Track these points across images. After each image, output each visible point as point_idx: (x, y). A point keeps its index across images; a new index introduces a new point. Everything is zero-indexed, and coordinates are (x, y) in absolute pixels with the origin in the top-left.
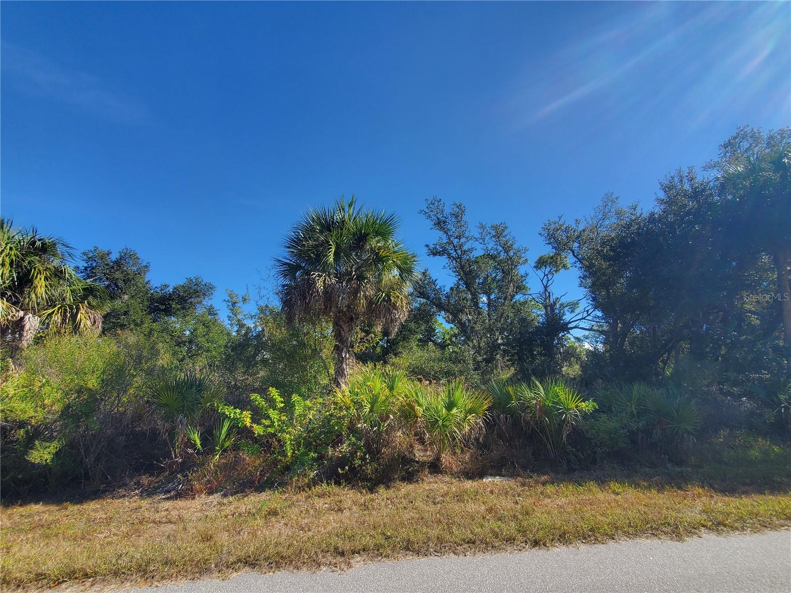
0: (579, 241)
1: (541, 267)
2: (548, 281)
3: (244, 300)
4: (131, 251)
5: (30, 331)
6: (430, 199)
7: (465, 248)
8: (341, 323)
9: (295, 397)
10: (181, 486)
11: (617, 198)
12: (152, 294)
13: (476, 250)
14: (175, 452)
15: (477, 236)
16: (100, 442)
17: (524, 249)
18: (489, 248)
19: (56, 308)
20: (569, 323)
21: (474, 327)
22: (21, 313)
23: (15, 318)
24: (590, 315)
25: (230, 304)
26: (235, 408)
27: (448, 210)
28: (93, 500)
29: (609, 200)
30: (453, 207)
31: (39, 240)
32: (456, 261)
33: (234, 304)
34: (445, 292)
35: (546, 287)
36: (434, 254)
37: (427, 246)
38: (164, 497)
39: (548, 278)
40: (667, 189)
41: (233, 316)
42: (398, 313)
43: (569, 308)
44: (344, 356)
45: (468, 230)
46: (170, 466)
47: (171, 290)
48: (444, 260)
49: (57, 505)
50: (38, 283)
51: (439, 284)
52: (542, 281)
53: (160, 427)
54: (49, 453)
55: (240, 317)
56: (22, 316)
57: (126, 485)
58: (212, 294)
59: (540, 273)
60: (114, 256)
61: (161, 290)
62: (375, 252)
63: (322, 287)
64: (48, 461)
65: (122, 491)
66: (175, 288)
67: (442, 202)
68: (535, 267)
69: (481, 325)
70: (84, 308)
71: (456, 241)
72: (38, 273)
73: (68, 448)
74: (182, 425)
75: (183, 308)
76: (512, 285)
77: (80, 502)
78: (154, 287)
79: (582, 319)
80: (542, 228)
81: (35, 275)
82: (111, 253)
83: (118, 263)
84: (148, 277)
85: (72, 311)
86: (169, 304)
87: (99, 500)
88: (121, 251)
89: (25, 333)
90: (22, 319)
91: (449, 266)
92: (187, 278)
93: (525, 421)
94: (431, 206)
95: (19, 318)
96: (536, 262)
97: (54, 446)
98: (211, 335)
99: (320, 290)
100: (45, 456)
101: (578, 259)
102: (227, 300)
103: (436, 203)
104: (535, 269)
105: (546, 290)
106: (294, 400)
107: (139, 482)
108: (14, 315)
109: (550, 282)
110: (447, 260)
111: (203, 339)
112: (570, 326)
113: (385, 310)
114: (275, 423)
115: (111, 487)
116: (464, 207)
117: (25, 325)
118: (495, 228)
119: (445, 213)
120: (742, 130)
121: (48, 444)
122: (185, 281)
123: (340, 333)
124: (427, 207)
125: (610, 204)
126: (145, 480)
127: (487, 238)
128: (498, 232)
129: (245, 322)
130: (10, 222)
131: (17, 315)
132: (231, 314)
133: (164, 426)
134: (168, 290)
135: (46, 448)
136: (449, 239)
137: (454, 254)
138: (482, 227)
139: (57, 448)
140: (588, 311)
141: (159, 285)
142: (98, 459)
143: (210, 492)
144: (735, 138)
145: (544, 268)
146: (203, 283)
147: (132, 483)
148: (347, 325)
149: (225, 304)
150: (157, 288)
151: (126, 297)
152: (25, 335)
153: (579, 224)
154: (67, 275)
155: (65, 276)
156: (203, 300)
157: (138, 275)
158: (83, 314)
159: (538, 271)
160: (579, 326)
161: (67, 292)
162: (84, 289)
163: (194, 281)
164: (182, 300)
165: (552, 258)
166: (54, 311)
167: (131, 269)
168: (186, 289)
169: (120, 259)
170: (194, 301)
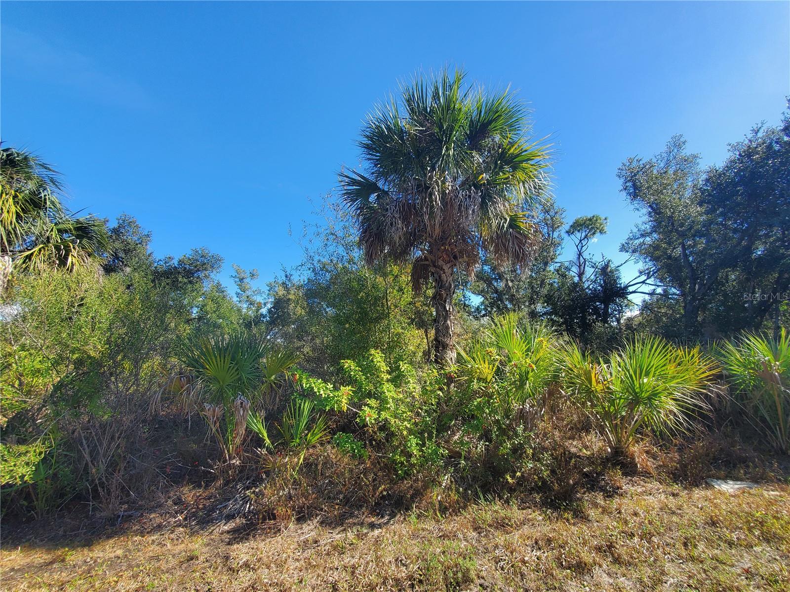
1: (575, 232)
3: (252, 275)
4: (130, 218)
10: (248, 506)
12: (156, 267)
14: (228, 451)
16: (113, 438)
19: (37, 249)
20: (626, 287)
24: (650, 277)
25: (237, 280)
28: (109, 537)
29: (676, 144)
33: (242, 280)
38: (226, 528)
41: (241, 292)
44: (448, 309)
46: (224, 472)
47: (176, 263)
49: (49, 551)
52: (577, 246)
53: (209, 414)
54: (27, 464)
55: (249, 293)
57: (160, 506)
58: (220, 267)
59: (576, 237)
60: (113, 224)
61: (166, 263)
64: (26, 478)
65: (155, 518)
66: (180, 261)
68: (569, 232)
73: (63, 451)
74: (244, 411)
75: (190, 282)
76: (553, 248)
77: (88, 544)
78: (157, 260)
79: (640, 283)
82: (108, 221)
83: (116, 231)
84: (150, 248)
85: (59, 253)
86: (175, 277)
87: (119, 538)
88: (119, 218)
92: (192, 250)
97: (35, 451)
98: (222, 311)
100: (20, 470)
101: (653, 209)
102: (234, 276)
104: (567, 234)
105: (578, 256)
107: (179, 499)
111: (214, 315)
115: (137, 510)
121: (23, 448)
122: (190, 252)
126: (189, 494)
129: (255, 298)
132: (239, 291)
133: (214, 411)
134: (172, 262)
135: (20, 455)
139: (40, 453)
140: (649, 273)
141: (162, 258)
142: (113, 466)
143: (301, 520)
145: (579, 232)
146: (210, 255)
147: (170, 502)
149: (232, 280)
150: (161, 260)
151: (128, 270)
154: (48, 203)
155: (46, 203)
156: (211, 274)
157: (139, 245)
158: (75, 257)
159: (572, 236)
160: (639, 290)
161: (52, 230)
162: (77, 229)
163: (200, 252)
164: (189, 274)
165: (590, 220)
166: (34, 252)
167: (132, 239)
168: (193, 261)
169: (119, 227)
170: (202, 275)
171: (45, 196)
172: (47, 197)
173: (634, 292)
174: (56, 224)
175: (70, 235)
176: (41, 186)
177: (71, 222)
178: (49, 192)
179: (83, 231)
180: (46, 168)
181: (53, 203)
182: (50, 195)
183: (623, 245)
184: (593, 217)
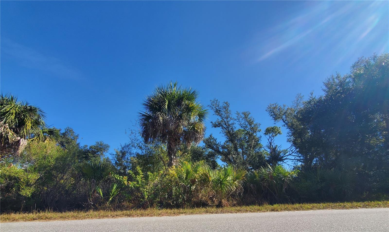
0: (286, 115)
1: (268, 134)
2: (272, 140)
4: (70, 129)
5: (22, 146)
6: (213, 100)
7: (230, 123)
8: (171, 142)
9: (149, 173)
11: (303, 96)
12: (80, 150)
13: (235, 124)
15: (236, 118)
17: (259, 124)
18: (242, 123)
19: (35, 138)
20: (283, 157)
21: (236, 161)
22: (19, 138)
23: (16, 140)
24: (293, 152)
25: (116, 156)
26: (120, 176)
27: (221, 105)
29: (299, 97)
30: (223, 103)
31: (29, 106)
32: (226, 129)
34: (221, 145)
35: (271, 143)
36: (215, 127)
37: (211, 122)
39: (271, 139)
40: (326, 85)
42: (199, 135)
43: (283, 153)
44: (172, 157)
45: (231, 114)
46: (88, 206)
47: (89, 148)
48: (219, 129)
50: (28, 124)
51: (218, 141)
52: (268, 140)
54: (30, 192)
56: (19, 139)
58: (108, 149)
59: (268, 136)
60: (63, 131)
61: (84, 148)
62: (187, 106)
63: (162, 120)
64: (29, 196)
66: (90, 147)
67: (218, 101)
68: (265, 134)
69: (239, 160)
70: (48, 138)
71: (225, 120)
72: (28, 120)
75: (94, 157)
76: (253, 141)
79: (289, 155)
80: (267, 108)
81: (26, 120)
82: (61, 130)
83: (64, 134)
84: (78, 142)
86: (87, 154)
88: (66, 129)
89: (20, 146)
90: (19, 140)
91: (222, 132)
92: (96, 142)
93: (263, 186)
94: (213, 103)
95: (18, 140)
96: (265, 131)
99: (161, 121)
100: (28, 193)
101: (286, 123)
103: (215, 102)
104: (265, 135)
105: (271, 144)
106: (148, 174)
108: (16, 139)
109: (272, 141)
110: (221, 129)
112: (284, 158)
113: (193, 133)
114: (139, 182)
116: (229, 103)
117: (20, 143)
118: (244, 113)
119: (220, 106)
120: (361, 59)
122: (95, 143)
123: (170, 146)
124: (211, 104)
125: (299, 99)
127: (241, 119)
128: (246, 115)
130: (16, 98)
131: (17, 139)
134: (87, 148)
135: (28, 189)
136: (222, 119)
137: (225, 126)
138: (238, 114)
139: (33, 190)
140: (292, 151)
144: (358, 63)
145: (269, 134)
146: (104, 144)
148: (174, 143)
150: (82, 147)
152: (20, 147)
153: (285, 107)
154: (41, 123)
155: (40, 123)
156: (104, 153)
157: (73, 140)
158: (48, 141)
159: (267, 136)
160: (287, 158)
161: (41, 132)
162: (49, 132)
163: (100, 143)
164: (94, 153)
165: (273, 128)
166: (34, 139)
167: (70, 137)
168: (96, 147)
169: (65, 132)
170: (99, 153)
171: (40, 120)
172: (41, 121)
173: (286, 159)
174: (42, 130)
175: (47, 134)
176: (39, 117)
177: (47, 129)
178: (42, 119)
179: (51, 132)
180: (41, 111)
181: (42, 122)
182: (42, 120)
183: (288, 139)
184: (274, 127)
